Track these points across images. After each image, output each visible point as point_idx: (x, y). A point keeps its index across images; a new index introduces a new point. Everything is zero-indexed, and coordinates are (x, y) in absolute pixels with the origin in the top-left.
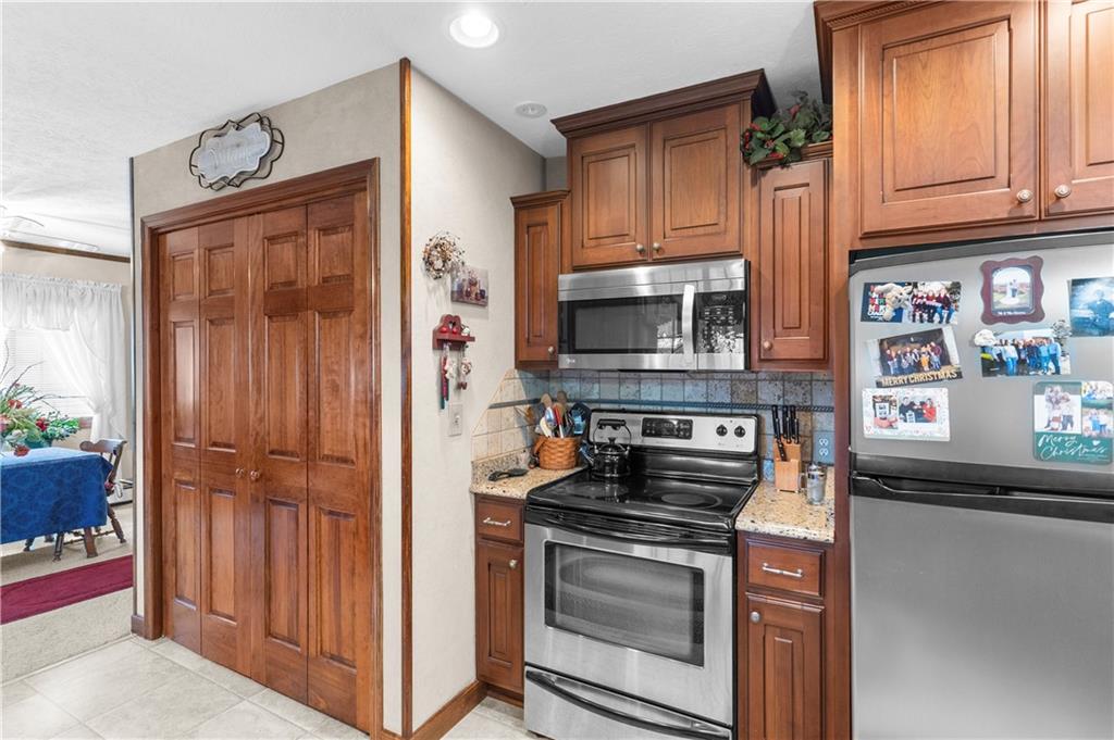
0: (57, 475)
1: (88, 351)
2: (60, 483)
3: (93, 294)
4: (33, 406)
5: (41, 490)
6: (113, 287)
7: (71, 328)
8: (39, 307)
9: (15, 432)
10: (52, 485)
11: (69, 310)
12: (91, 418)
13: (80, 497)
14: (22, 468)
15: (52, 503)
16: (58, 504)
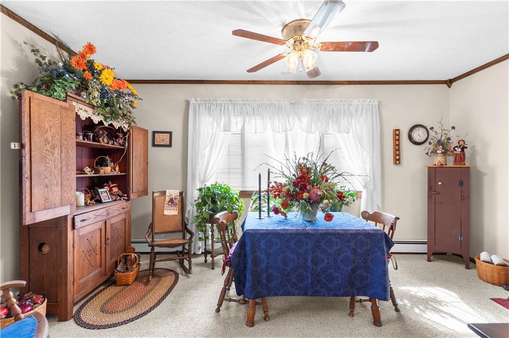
0: (352, 244)
1: (360, 147)
2: (354, 252)
3: (362, 107)
4: (335, 181)
5: (342, 256)
6: (374, 101)
7: (351, 131)
8: (335, 119)
9: (325, 201)
10: (349, 252)
11: (349, 119)
12: (361, 192)
13: (369, 268)
14: (330, 234)
15: (349, 269)
16: (354, 271)
